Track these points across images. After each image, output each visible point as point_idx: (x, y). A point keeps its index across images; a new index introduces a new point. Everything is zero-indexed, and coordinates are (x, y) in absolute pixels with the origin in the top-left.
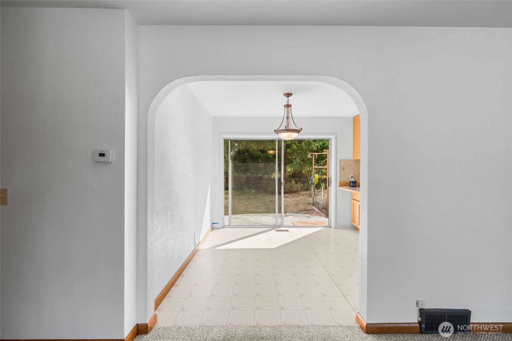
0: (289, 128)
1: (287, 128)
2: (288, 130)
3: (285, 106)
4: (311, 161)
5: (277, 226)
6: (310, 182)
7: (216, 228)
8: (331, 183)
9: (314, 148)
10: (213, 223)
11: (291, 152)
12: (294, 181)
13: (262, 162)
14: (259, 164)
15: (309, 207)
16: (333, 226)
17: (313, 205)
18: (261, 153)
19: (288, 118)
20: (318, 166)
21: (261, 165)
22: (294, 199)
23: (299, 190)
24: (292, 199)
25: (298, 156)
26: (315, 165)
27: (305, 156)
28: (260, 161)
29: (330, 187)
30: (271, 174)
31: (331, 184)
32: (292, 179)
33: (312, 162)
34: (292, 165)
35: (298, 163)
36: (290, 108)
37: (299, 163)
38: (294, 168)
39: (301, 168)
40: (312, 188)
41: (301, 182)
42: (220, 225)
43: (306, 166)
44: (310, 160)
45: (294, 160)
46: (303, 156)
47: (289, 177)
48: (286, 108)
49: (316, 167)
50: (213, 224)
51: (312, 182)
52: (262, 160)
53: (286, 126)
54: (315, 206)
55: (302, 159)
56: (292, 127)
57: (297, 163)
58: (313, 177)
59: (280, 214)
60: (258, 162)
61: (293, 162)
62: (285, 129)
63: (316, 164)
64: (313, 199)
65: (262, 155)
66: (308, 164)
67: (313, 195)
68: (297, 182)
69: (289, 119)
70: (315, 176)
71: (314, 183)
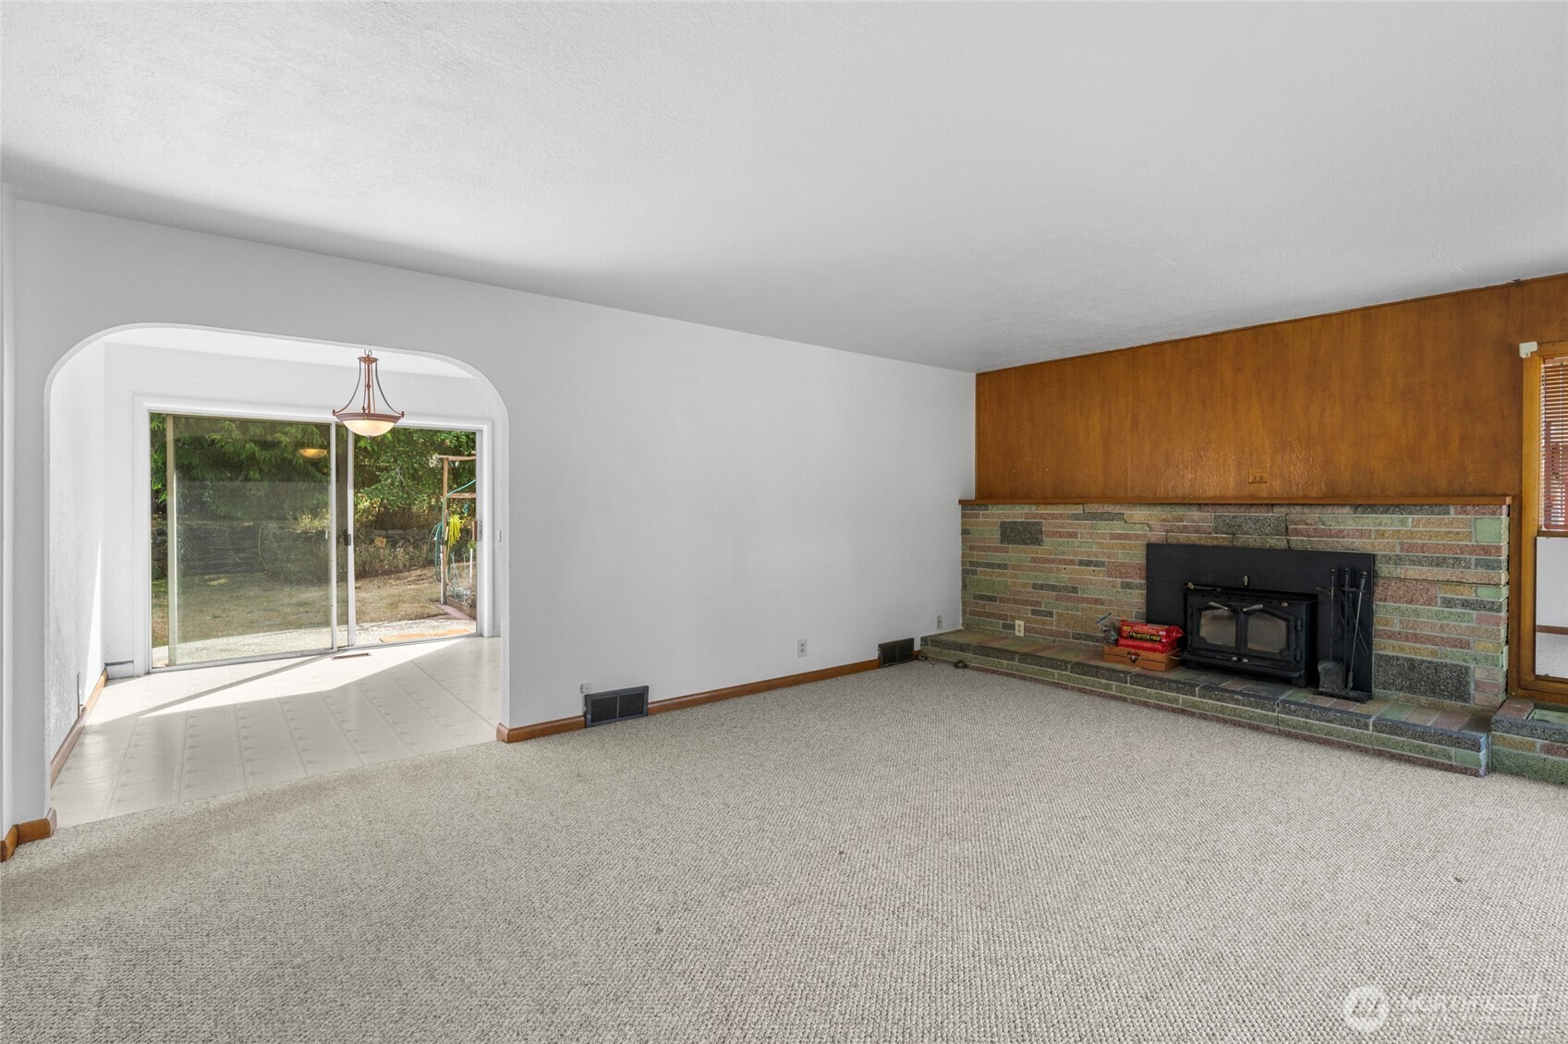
0: (372, 412)
1: (367, 412)
2: (367, 415)
3: (360, 359)
4: (439, 477)
5: (335, 649)
6: (435, 539)
7: (121, 678)
8: (481, 532)
9: (448, 442)
10: (107, 665)
11: (373, 450)
12: (385, 540)
13: (262, 480)
14: (250, 485)
15: (433, 609)
16: (486, 632)
17: (445, 603)
18: (257, 449)
19: (368, 386)
20: (458, 492)
21: (259, 489)
22: (385, 592)
23: (401, 566)
24: (378, 593)
25: (395, 461)
26: (450, 488)
27: (420, 464)
28: (253, 474)
29: (478, 544)
30: (296, 519)
31: (481, 536)
32: (376, 532)
33: (441, 481)
34: (377, 488)
35: (397, 484)
36: (374, 364)
37: (401, 482)
38: (382, 500)
39: (408, 498)
40: (441, 555)
41: (409, 541)
42: (139, 666)
43: (421, 492)
44: (436, 473)
45: (383, 475)
46: (413, 463)
47: (366, 526)
48: (363, 364)
49: (452, 495)
50: (109, 668)
51: (440, 537)
52: (261, 471)
53: (364, 408)
54: (452, 606)
55: (411, 472)
56: (379, 407)
57: (392, 484)
58: (443, 523)
59: (344, 627)
60: (247, 479)
61: (380, 481)
62: (362, 412)
63: (456, 486)
64: (445, 585)
65: (261, 454)
66: (428, 488)
67: (444, 576)
68: (393, 543)
69: (371, 389)
70: (451, 520)
71: (447, 542)
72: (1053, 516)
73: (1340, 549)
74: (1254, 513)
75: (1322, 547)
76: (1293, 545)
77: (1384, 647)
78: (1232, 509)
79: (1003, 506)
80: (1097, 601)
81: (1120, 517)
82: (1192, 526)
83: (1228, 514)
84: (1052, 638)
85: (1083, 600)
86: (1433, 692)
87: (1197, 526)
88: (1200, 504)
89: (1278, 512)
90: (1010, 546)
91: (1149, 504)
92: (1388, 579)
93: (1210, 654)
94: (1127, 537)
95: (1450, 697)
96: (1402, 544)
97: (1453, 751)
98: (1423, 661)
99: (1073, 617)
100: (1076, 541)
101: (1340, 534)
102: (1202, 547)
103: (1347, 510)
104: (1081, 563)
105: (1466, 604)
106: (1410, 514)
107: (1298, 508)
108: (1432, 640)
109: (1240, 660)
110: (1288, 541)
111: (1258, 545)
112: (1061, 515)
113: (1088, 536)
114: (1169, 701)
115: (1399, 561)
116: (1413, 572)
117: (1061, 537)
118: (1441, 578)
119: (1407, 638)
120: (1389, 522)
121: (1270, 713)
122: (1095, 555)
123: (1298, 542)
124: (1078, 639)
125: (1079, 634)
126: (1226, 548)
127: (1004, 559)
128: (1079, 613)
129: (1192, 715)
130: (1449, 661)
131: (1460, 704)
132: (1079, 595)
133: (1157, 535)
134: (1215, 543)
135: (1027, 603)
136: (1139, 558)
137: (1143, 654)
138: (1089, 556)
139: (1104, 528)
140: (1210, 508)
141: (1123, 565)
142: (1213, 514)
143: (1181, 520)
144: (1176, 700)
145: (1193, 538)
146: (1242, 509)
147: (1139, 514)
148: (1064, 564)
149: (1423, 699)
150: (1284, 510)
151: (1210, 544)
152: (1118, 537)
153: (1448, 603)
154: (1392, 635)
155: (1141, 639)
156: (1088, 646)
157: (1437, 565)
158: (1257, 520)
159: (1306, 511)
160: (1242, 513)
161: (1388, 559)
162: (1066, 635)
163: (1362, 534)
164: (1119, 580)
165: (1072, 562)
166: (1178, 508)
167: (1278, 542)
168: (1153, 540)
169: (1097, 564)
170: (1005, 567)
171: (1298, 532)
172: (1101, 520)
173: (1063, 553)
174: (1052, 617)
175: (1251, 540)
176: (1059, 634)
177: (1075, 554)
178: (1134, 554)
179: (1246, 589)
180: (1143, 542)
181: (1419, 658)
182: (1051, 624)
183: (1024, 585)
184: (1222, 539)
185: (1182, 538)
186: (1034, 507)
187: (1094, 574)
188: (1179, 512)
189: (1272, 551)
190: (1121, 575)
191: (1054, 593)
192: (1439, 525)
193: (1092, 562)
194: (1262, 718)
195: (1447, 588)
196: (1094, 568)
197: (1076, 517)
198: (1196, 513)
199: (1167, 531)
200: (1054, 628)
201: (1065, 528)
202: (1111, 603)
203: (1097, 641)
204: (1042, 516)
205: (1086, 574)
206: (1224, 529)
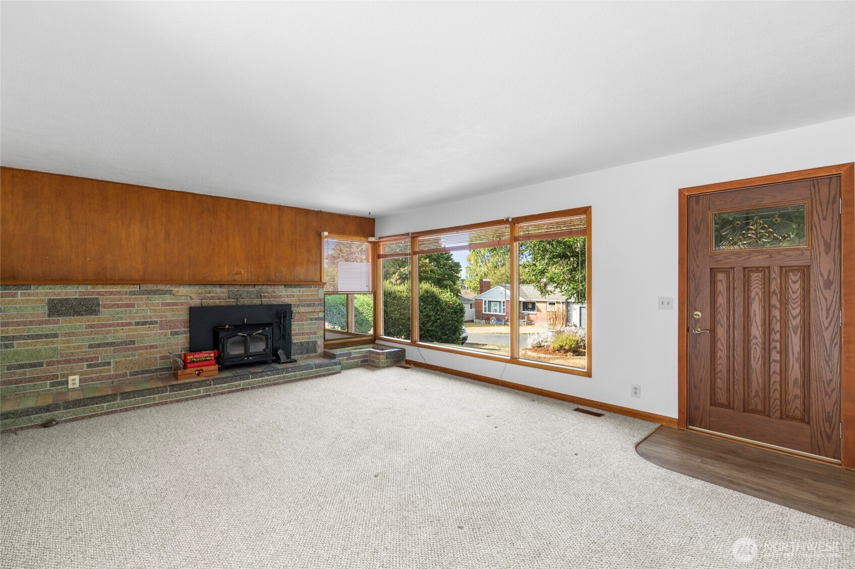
72: (111, 293)
73: (280, 303)
74: (247, 289)
75: (274, 303)
76: (263, 303)
77: (295, 340)
78: (237, 287)
79: (52, 286)
80: (152, 347)
81: (170, 292)
82: (216, 296)
83: (234, 289)
84: (111, 380)
85: (141, 348)
86: (308, 352)
87: (218, 296)
88: (221, 285)
89: (257, 288)
90: (60, 318)
91: (190, 285)
92: (295, 313)
93: (232, 360)
94: (175, 304)
95: (312, 353)
96: (299, 299)
97: (334, 367)
98: (305, 342)
99: (131, 361)
100: (134, 310)
101: (280, 297)
102: (222, 306)
103: (283, 287)
104: (137, 324)
105: (316, 319)
106: (302, 288)
107: (265, 286)
108: (307, 334)
109: (248, 358)
110: (261, 301)
111: (249, 303)
112: (120, 292)
113: (144, 305)
114: (236, 386)
115: (298, 306)
116: (302, 309)
117: (118, 307)
118: (310, 311)
119: (300, 335)
120: (295, 291)
121: (281, 375)
122: (150, 317)
123: (265, 301)
124: (136, 375)
125: (136, 372)
126: (234, 306)
127: (52, 330)
128: (136, 357)
129: (248, 389)
130: (311, 340)
131: (314, 354)
132: (136, 345)
133: (196, 302)
134: (229, 304)
135: (82, 360)
136: (184, 316)
137: (205, 368)
138: (145, 318)
139: (157, 300)
140: (226, 287)
141: (172, 321)
142: (227, 290)
143: (210, 293)
144: (240, 384)
145: (217, 302)
146: (241, 287)
147: (183, 290)
148: (122, 326)
149: (305, 356)
150: (259, 287)
151: (226, 305)
152: (168, 304)
153: (311, 319)
154: (296, 335)
155: (200, 361)
156: (144, 377)
157: (309, 306)
158: (248, 292)
159: (268, 287)
160: (241, 289)
161: (295, 305)
162: (124, 375)
163: (288, 296)
164: (169, 331)
165: (129, 324)
166: (208, 287)
167: (257, 302)
168: (193, 305)
169: (151, 323)
170: (55, 336)
171: (265, 297)
172: (155, 294)
173: (121, 318)
174: (110, 365)
175: (246, 301)
176: (117, 376)
177: (132, 318)
178: (180, 314)
179: (245, 325)
180: (186, 307)
181: (304, 341)
182: (109, 371)
183: (80, 347)
184: (232, 302)
185: (211, 302)
186: (89, 287)
187: (149, 329)
188: (209, 288)
189: (255, 306)
190: (171, 328)
191: (112, 348)
192: (309, 292)
193: (147, 322)
194: (278, 378)
195: (311, 314)
196: (149, 326)
197: (134, 293)
198: (218, 289)
199: (202, 299)
200: (112, 373)
201: (123, 301)
202: (163, 346)
203: (153, 372)
204: (99, 293)
205: (143, 330)
206: (233, 297)
